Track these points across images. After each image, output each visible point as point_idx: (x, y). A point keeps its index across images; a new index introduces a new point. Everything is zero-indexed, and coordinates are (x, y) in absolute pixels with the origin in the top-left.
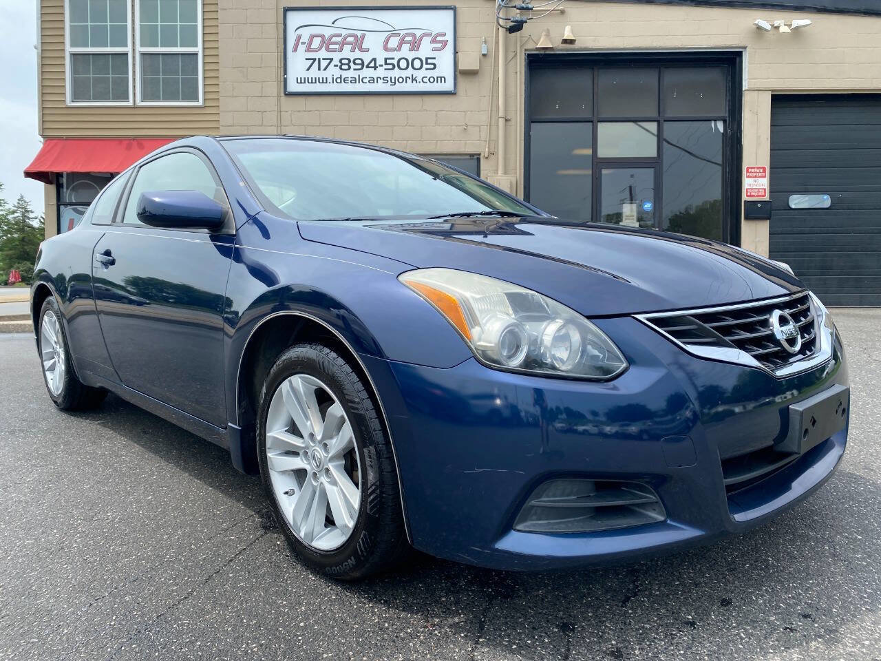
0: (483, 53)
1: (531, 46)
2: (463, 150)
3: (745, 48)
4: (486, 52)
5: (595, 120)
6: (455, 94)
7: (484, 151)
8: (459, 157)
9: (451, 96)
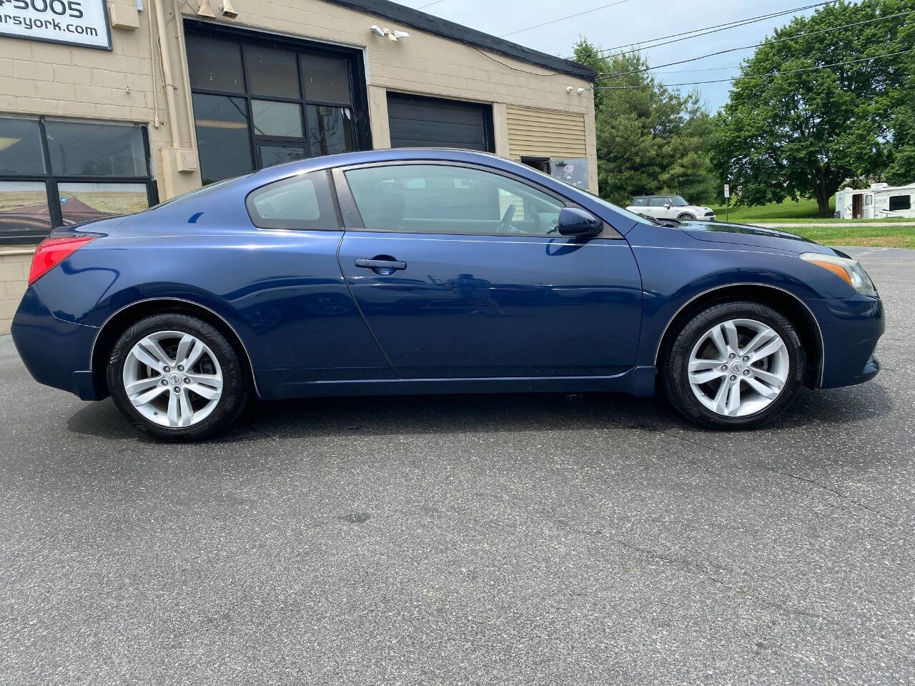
0: (139, 9)
1: (187, 10)
2: (129, 117)
3: (365, 47)
4: (141, 9)
5: (249, 97)
6: (111, 51)
7: (153, 119)
8: (122, 124)
9: (106, 52)
